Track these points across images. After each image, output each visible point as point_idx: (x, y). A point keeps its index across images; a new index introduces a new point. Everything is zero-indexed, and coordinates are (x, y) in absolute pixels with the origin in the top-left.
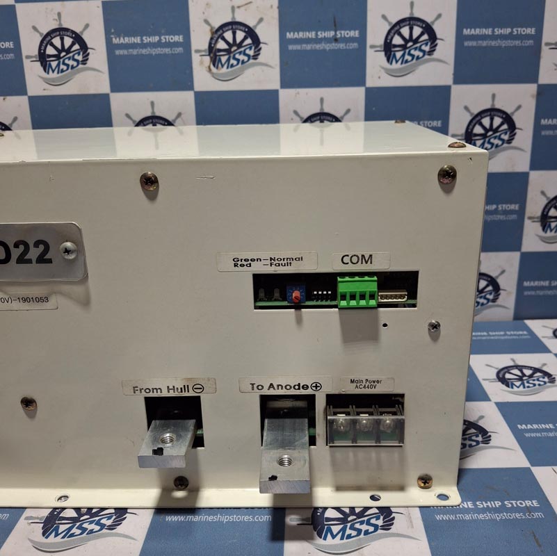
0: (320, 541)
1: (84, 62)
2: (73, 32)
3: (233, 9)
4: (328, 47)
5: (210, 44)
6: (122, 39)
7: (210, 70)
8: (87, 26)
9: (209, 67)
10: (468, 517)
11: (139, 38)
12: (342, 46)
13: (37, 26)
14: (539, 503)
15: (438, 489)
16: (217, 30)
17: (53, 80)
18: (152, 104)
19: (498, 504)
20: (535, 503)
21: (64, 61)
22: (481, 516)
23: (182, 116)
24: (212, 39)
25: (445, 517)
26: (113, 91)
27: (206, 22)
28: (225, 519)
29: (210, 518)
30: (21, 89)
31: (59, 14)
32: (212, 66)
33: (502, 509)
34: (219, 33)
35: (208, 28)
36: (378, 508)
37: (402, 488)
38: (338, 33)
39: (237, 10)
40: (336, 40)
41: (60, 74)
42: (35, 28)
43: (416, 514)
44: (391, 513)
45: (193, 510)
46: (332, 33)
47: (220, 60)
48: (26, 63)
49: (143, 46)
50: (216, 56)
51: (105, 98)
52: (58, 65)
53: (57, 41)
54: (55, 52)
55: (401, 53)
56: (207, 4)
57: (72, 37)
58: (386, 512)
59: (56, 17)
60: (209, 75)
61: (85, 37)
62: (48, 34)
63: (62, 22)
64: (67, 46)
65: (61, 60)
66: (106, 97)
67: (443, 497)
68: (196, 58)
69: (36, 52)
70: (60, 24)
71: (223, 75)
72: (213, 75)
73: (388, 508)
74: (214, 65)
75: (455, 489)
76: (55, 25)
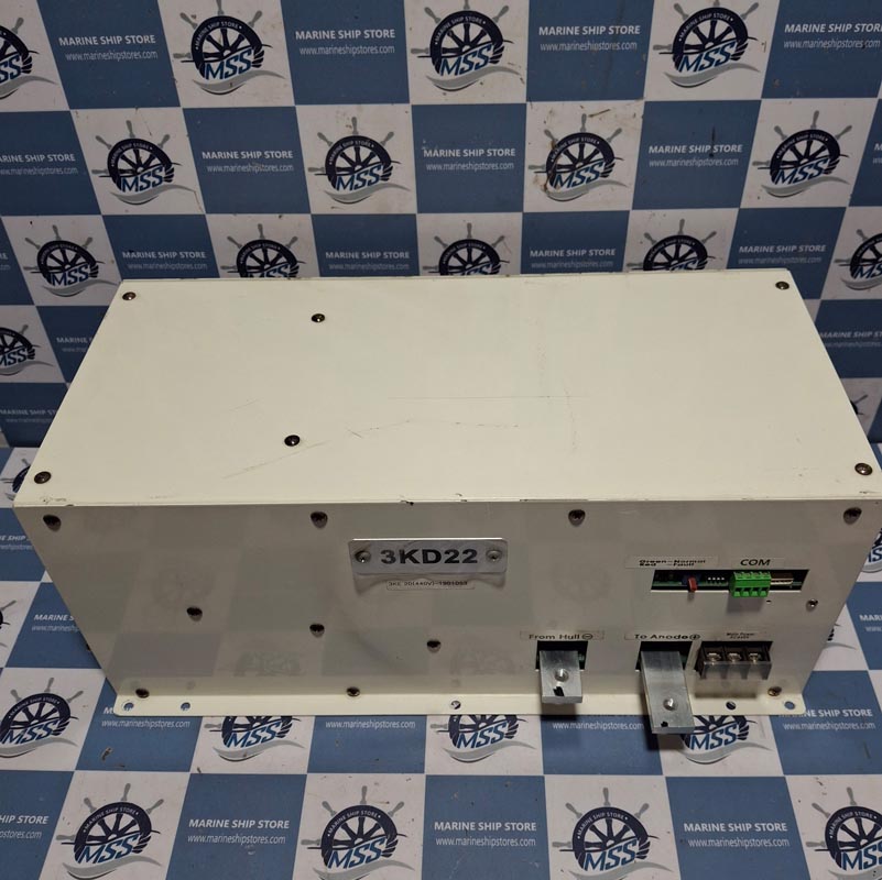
0: (689, 751)
1: (386, 177)
2: (372, 141)
3: (584, 118)
4: (700, 163)
5: (549, 159)
6: (436, 151)
7: (546, 188)
8: (391, 135)
9: (545, 185)
10: (811, 727)
11: (458, 151)
12: (717, 162)
13: (324, 134)
14: (873, 713)
15: (785, 697)
16: (561, 143)
17: (344, 197)
18: (469, 226)
19: (837, 712)
20: (869, 713)
21: (359, 175)
22: (822, 726)
23: (505, 240)
24: (552, 153)
25: (792, 727)
26: (420, 211)
27: (547, 133)
28: (604, 726)
29: (591, 726)
30: (302, 205)
31: (354, 120)
32: (549, 184)
33: (840, 718)
34: (563, 146)
35: (550, 140)
36: (734, 717)
37: (753, 696)
38: (715, 147)
39: (588, 120)
40: (711, 155)
41: (354, 191)
42: (321, 136)
43: (767, 723)
44: (745, 721)
45: (573, 718)
46: (708, 147)
47: (560, 178)
48: (310, 177)
49: (463, 160)
50: (555, 173)
51: (410, 220)
52: (352, 180)
53: (350, 152)
54: (347, 165)
55: (791, 171)
56: (551, 112)
57: (370, 148)
58: (741, 720)
59: (351, 123)
60: (543, 194)
61: (388, 148)
62: (340, 143)
63: (358, 130)
64: (363, 158)
65: (356, 175)
66: (412, 218)
67: (790, 705)
68: (529, 175)
69: (323, 164)
70: (355, 131)
71: (561, 194)
72: (550, 195)
73: (743, 717)
74: (552, 184)
75: (800, 696)
76: (348, 133)
